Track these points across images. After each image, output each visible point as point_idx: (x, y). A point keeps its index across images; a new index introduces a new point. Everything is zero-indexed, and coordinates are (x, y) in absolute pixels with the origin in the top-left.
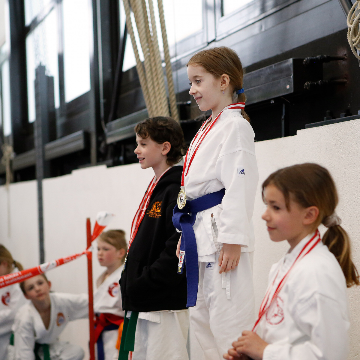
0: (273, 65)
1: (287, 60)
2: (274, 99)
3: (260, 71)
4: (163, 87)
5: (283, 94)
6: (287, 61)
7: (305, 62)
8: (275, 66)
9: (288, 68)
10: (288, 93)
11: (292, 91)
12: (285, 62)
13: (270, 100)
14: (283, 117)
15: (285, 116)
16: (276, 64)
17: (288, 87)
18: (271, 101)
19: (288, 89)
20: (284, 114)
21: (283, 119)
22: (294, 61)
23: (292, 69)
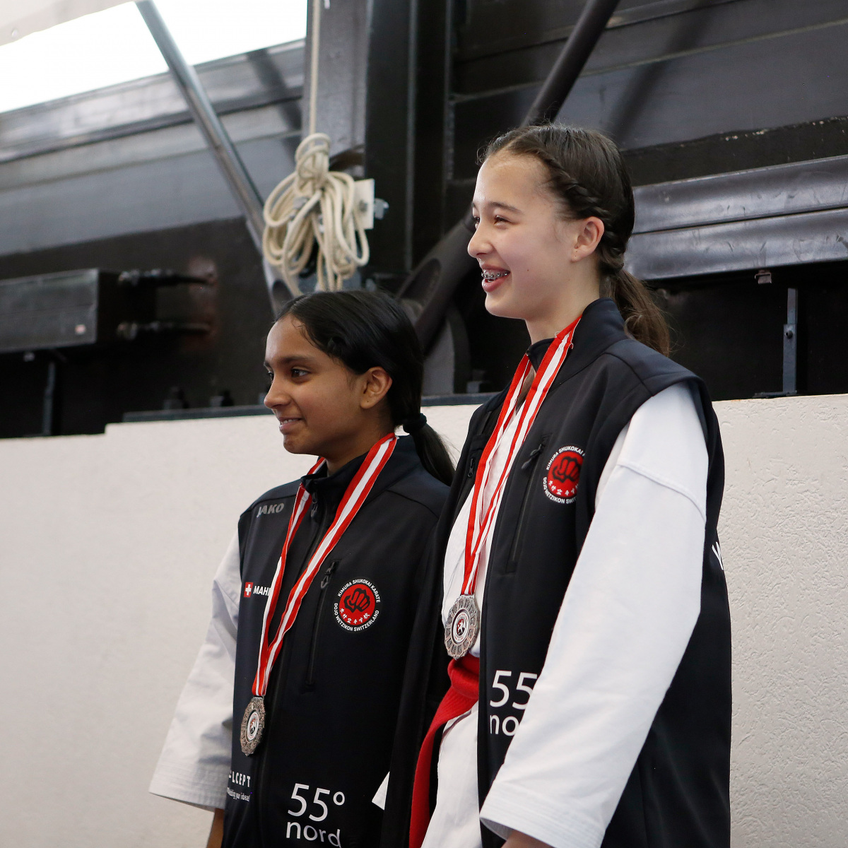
1: (80, 272)
2: (36, 352)
5: (66, 343)
6: (81, 276)
7: (122, 280)
9: (83, 290)
10: (79, 342)
11: (92, 339)
12: (76, 275)
13: (22, 352)
14: (48, 392)
15: (54, 390)
16: (48, 276)
17: (81, 329)
18: (27, 355)
19: (80, 336)
20: (51, 387)
21: (48, 397)
22: (101, 275)
23: (94, 290)
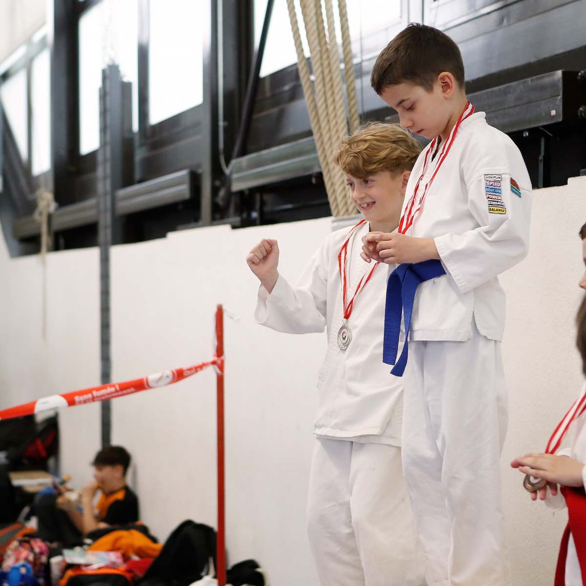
0: (529, 80)
1: (553, 72)
2: (529, 130)
3: (507, 87)
4: (341, 106)
5: (545, 123)
6: (553, 75)
7: (580, 76)
8: (532, 81)
9: (554, 85)
10: (553, 122)
11: (560, 119)
12: (550, 75)
13: (522, 132)
14: (541, 158)
15: (544, 157)
16: (534, 77)
17: (553, 113)
18: (525, 133)
19: (553, 116)
20: (542, 153)
21: (541, 161)
22: (564, 73)
23: (561, 85)
